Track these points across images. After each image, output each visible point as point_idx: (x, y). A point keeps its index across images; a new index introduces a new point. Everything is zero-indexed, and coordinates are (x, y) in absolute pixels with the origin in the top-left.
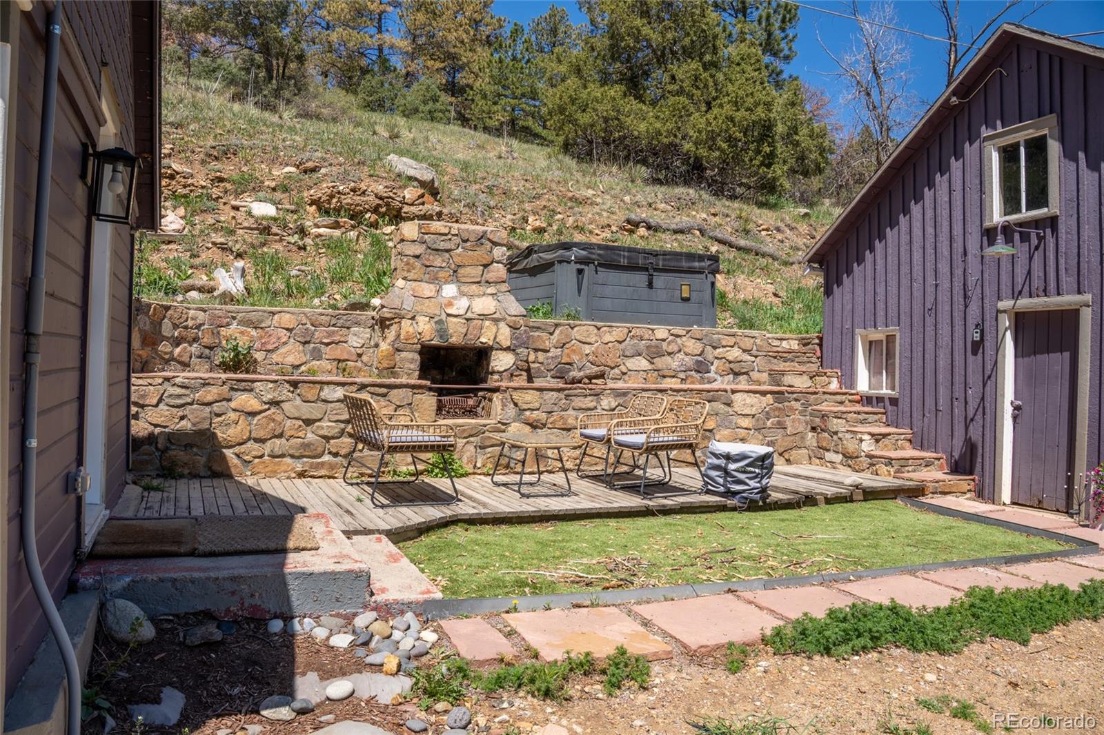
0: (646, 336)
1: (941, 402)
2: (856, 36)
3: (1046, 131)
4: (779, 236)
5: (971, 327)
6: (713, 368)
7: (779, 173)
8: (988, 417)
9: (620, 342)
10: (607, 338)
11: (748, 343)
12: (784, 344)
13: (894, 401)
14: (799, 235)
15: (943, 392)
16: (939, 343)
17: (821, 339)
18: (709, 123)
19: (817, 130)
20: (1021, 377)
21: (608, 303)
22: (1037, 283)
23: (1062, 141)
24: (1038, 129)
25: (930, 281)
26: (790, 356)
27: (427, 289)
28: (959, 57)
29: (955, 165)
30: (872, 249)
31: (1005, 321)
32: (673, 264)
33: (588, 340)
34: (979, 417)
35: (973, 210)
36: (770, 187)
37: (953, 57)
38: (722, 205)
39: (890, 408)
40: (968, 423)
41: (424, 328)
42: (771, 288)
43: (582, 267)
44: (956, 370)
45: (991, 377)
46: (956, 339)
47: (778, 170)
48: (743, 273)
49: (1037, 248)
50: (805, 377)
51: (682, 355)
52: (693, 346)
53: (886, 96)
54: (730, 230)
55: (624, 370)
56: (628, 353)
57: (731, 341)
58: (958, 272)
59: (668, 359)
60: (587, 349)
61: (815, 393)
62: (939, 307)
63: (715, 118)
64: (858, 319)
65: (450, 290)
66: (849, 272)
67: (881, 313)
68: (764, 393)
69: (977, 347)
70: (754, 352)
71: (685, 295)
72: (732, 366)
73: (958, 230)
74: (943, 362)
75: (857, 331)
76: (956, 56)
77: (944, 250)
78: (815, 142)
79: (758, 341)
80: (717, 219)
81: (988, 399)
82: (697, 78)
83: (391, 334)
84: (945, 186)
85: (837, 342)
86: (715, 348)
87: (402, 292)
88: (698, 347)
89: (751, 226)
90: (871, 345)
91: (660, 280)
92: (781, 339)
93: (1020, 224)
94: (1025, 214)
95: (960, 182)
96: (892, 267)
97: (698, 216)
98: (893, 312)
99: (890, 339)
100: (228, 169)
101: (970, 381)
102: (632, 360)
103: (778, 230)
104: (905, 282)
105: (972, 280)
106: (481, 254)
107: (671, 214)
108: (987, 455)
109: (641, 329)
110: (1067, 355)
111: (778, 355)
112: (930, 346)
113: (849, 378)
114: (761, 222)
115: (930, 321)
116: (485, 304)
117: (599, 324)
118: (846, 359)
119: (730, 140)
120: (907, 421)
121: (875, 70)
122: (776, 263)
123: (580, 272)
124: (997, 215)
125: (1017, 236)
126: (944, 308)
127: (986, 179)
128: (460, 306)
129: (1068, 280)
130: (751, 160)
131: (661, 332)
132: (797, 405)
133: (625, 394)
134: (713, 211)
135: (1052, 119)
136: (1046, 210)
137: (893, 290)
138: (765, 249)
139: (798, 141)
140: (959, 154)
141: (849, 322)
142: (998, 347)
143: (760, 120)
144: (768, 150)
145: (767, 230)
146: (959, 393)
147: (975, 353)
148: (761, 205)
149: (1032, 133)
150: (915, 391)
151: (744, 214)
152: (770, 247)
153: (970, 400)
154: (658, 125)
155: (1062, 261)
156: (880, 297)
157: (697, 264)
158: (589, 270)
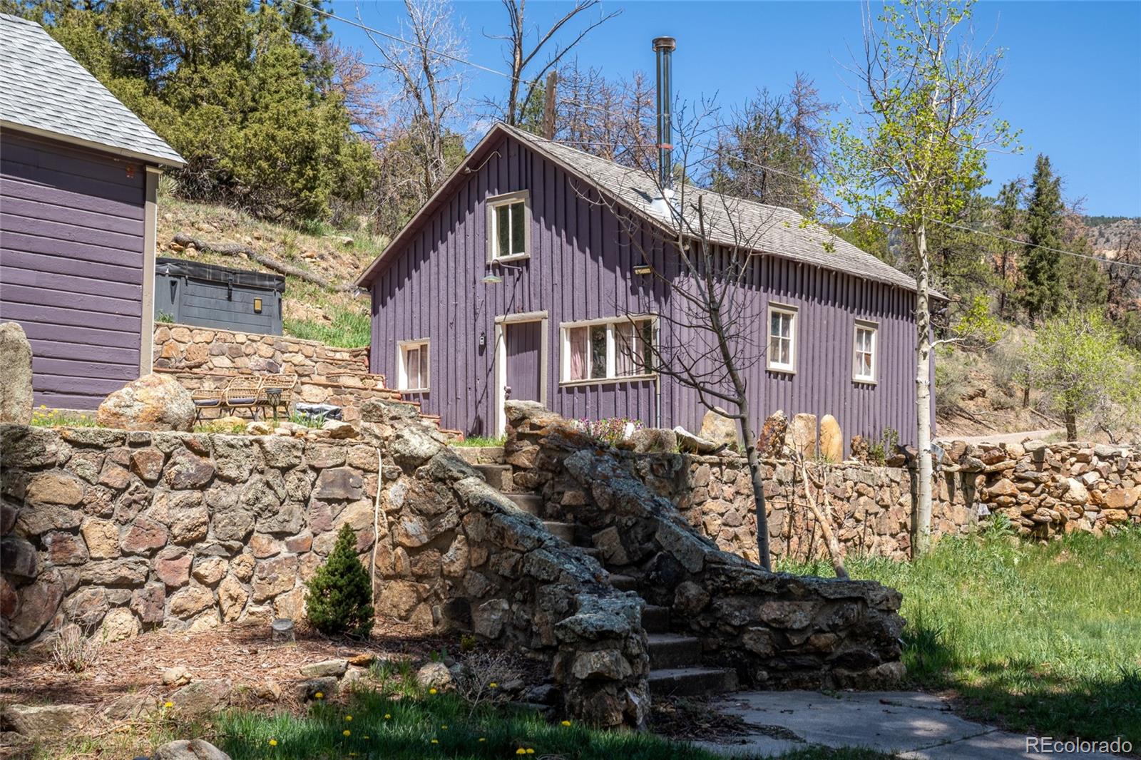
0: (229, 340)
1: (459, 392)
2: (404, 22)
3: (523, 200)
4: (324, 264)
5: (479, 335)
6: (281, 369)
7: (321, 197)
8: (490, 399)
9: (208, 343)
10: (198, 339)
11: (309, 351)
12: (338, 354)
13: (426, 396)
14: (343, 264)
15: (461, 384)
16: (458, 348)
17: (369, 351)
18: (247, 139)
19: (360, 151)
20: (510, 369)
21: (195, 311)
22: (518, 303)
23: (532, 208)
24: (519, 198)
25: (452, 302)
26: (343, 363)
28: (525, 58)
29: (469, 217)
30: (410, 278)
31: (500, 330)
32: (249, 281)
33: (183, 340)
34: (484, 401)
35: (480, 251)
36: (311, 211)
37: (518, 57)
38: (264, 228)
39: (423, 401)
40: (477, 404)
42: (321, 312)
43: (175, 279)
44: (469, 367)
45: (491, 370)
46: (469, 345)
47: (321, 194)
48: (293, 297)
49: (518, 279)
50: (357, 379)
51: (256, 357)
52: (266, 350)
53: (438, 102)
54: (275, 255)
55: (212, 367)
56: (214, 353)
57: (296, 348)
58: (470, 295)
59: (245, 359)
60: (182, 347)
61: (366, 389)
62: (458, 321)
63: (255, 135)
64: (399, 333)
66: (392, 295)
67: (416, 327)
68: (326, 386)
69: (482, 349)
70: (314, 358)
71: (258, 308)
72: (297, 368)
73: (470, 265)
74: (460, 363)
75: (398, 342)
76: (521, 59)
77: (461, 279)
78: (358, 164)
79: (318, 349)
80: (261, 242)
81: (490, 386)
82: (232, 84)
84: (462, 231)
85: (382, 352)
86: (283, 353)
88: (270, 351)
89: (295, 253)
90: (410, 354)
91: (238, 295)
92: (335, 351)
93: (509, 263)
94: (512, 256)
95: (472, 230)
96: (425, 292)
97: (242, 239)
98: (425, 327)
99: (423, 348)
101: (478, 374)
102: (217, 358)
103: (322, 257)
104: (434, 303)
105: (479, 301)
107: (216, 235)
108: (490, 427)
109: (224, 334)
110: (536, 352)
111: (333, 362)
112: (451, 350)
113: (392, 380)
114: (305, 249)
115: (451, 332)
117: (192, 327)
118: (390, 366)
119: (272, 160)
120: (436, 410)
121: (426, 68)
122: (322, 290)
123: (173, 283)
124: (495, 255)
125: (506, 271)
126: (461, 322)
127: (488, 228)
129: (535, 302)
130: (293, 182)
131: (241, 337)
132: (351, 398)
133: (221, 379)
134: (256, 234)
135: (526, 192)
136: (523, 254)
137: (425, 309)
138: (311, 276)
139: (339, 162)
140: (471, 210)
141: (392, 336)
142: (495, 349)
143: (304, 141)
144: (311, 173)
145: (311, 257)
146: (471, 385)
147: (481, 354)
148: (304, 230)
149: (514, 201)
150: (441, 386)
151: (288, 240)
152: (316, 274)
153: (478, 388)
154: (190, 135)
155: (532, 289)
156: (416, 315)
157: (267, 283)
158: (180, 282)
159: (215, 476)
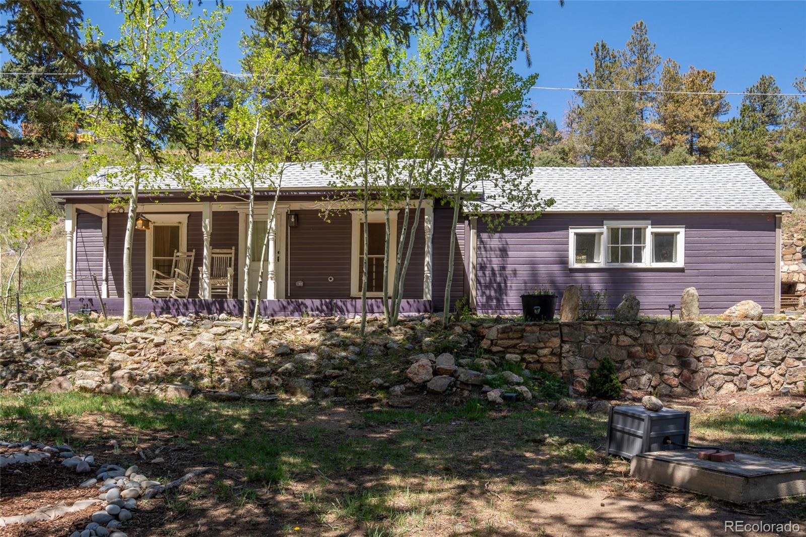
106: (792, 250)
116: (794, 267)
128: (785, 268)
159: (768, 336)
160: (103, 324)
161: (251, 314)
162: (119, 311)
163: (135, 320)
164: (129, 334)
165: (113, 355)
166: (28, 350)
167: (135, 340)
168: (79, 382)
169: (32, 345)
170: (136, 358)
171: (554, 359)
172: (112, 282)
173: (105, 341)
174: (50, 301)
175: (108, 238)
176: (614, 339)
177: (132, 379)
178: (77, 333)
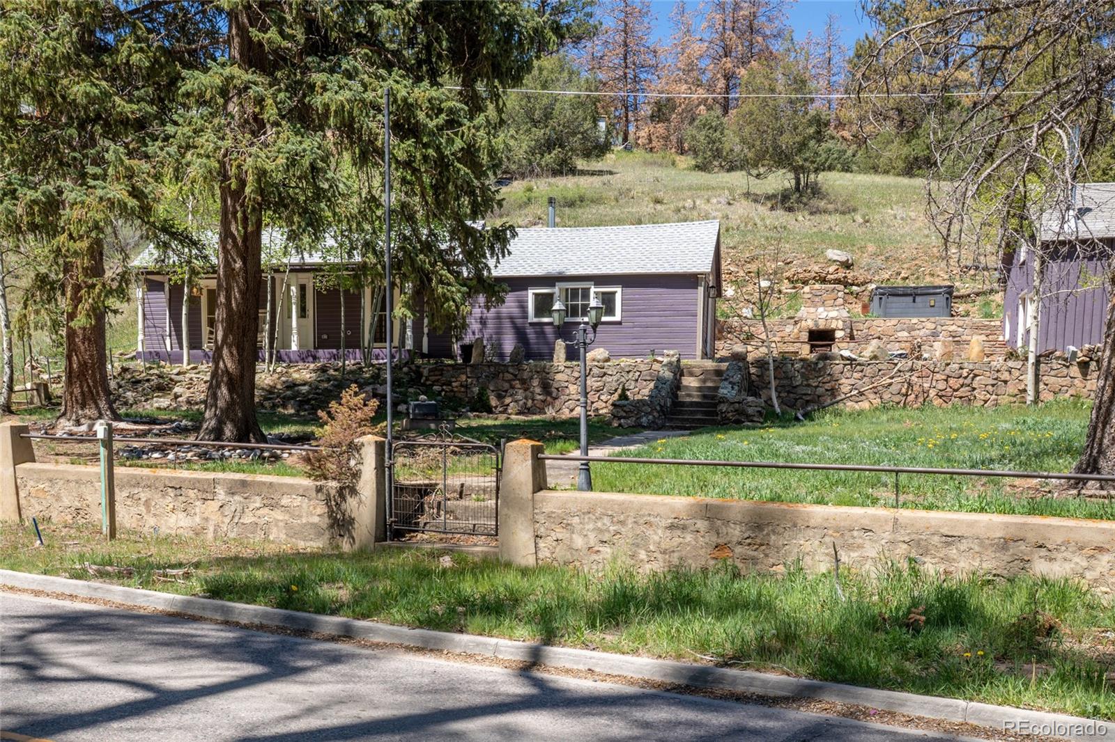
0: (908, 323)
6: (941, 335)
9: (896, 326)
10: (889, 324)
12: (992, 323)
21: (893, 311)
27: (812, 310)
32: (926, 291)
33: (881, 325)
41: (810, 324)
43: (881, 296)
51: (925, 330)
52: (931, 326)
55: (897, 337)
56: (899, 330)
60: (879, 329)
64: (1007, 308)
65: (821, 309)
70: (966, 327)
71: (932, 304)
72: (952, 333)
75: (1007, 313)
79: (967, 322)
83: (798, 326)
86: (943, 326)
87: (803, 312)
88: (933, 326)
91: (918, 299)
92: (989, 321)
96: (1012, 285)
100: (753, 267)
102: (901, 333)
106: (833, 295)
109: (905, 320)
111: (979, 327)
116: (834, 314)
117: (886, 319)
123: (880, 299)
128: (823, 315)
131: (915, 320)
158: (884, 298)
159: (605, 374)
160: (170, 369)
161: (271, 362)
162: (180, 360)
163: (192, 366)
164: (187, 375)
165: (177, 390)
166: (120, 387)
167: (191, 379)
168: (156, 405)
169: (123, 383)
170: (192, 390)
171: (463, 389)
172: (174, 337)
173: (171, 380)
174: (121, 354)
175: (170, 299)
176: (501, 375)
177: (189, 402)
178: (152, 375)
